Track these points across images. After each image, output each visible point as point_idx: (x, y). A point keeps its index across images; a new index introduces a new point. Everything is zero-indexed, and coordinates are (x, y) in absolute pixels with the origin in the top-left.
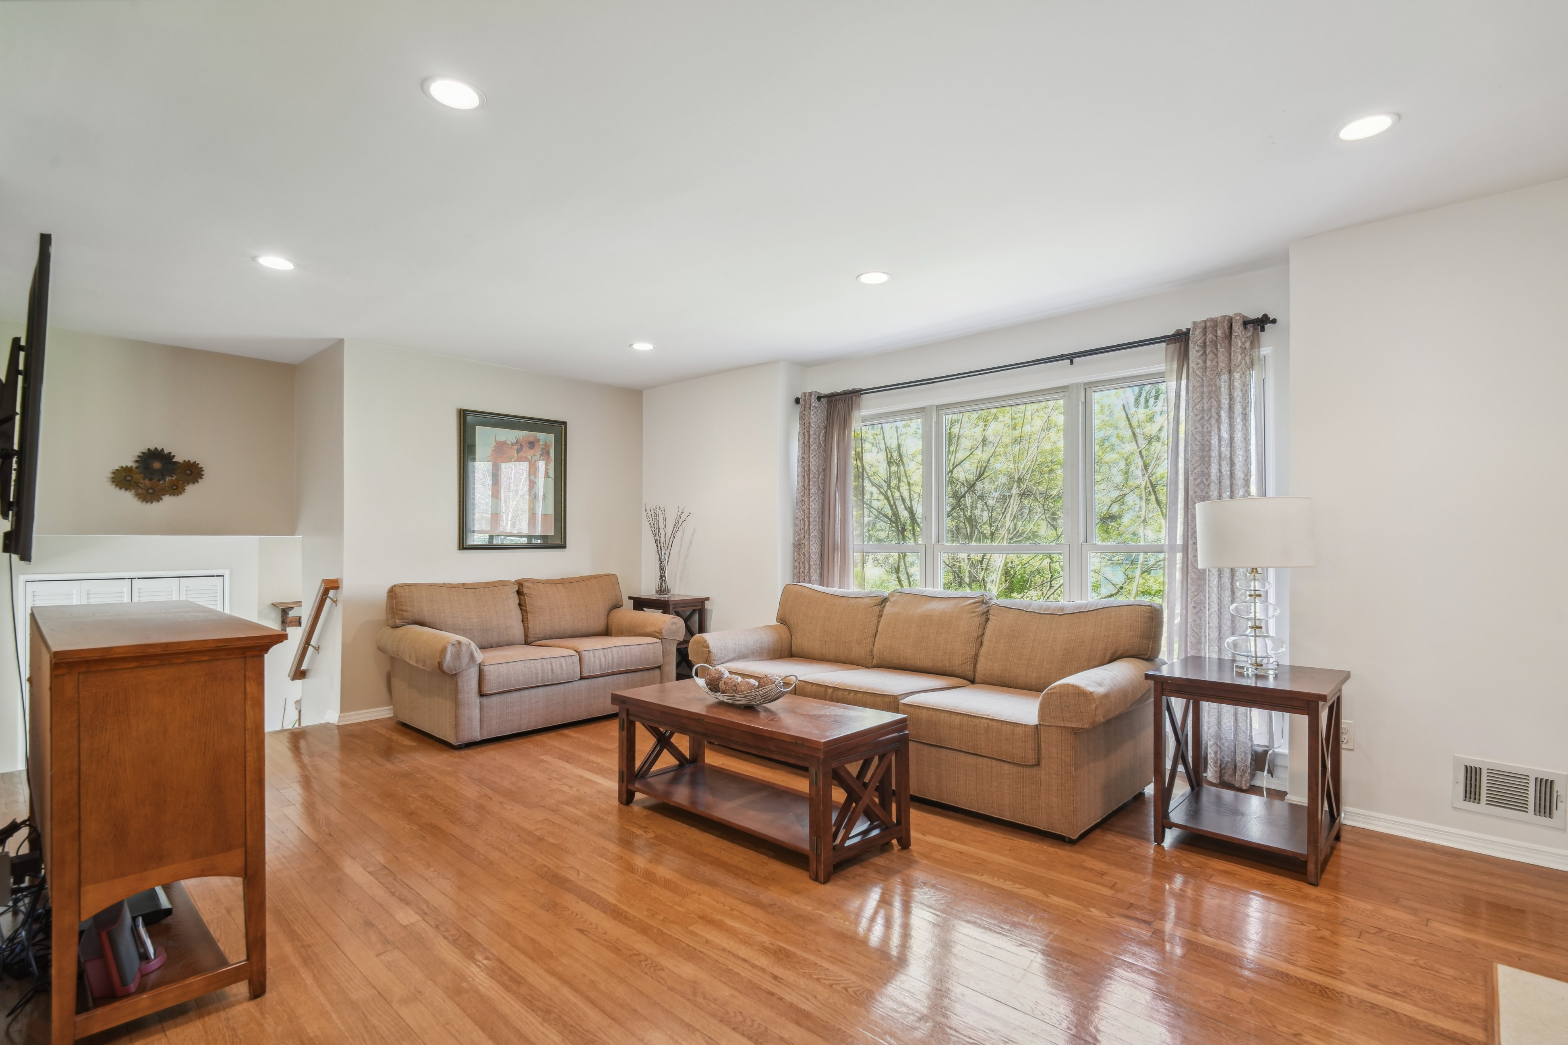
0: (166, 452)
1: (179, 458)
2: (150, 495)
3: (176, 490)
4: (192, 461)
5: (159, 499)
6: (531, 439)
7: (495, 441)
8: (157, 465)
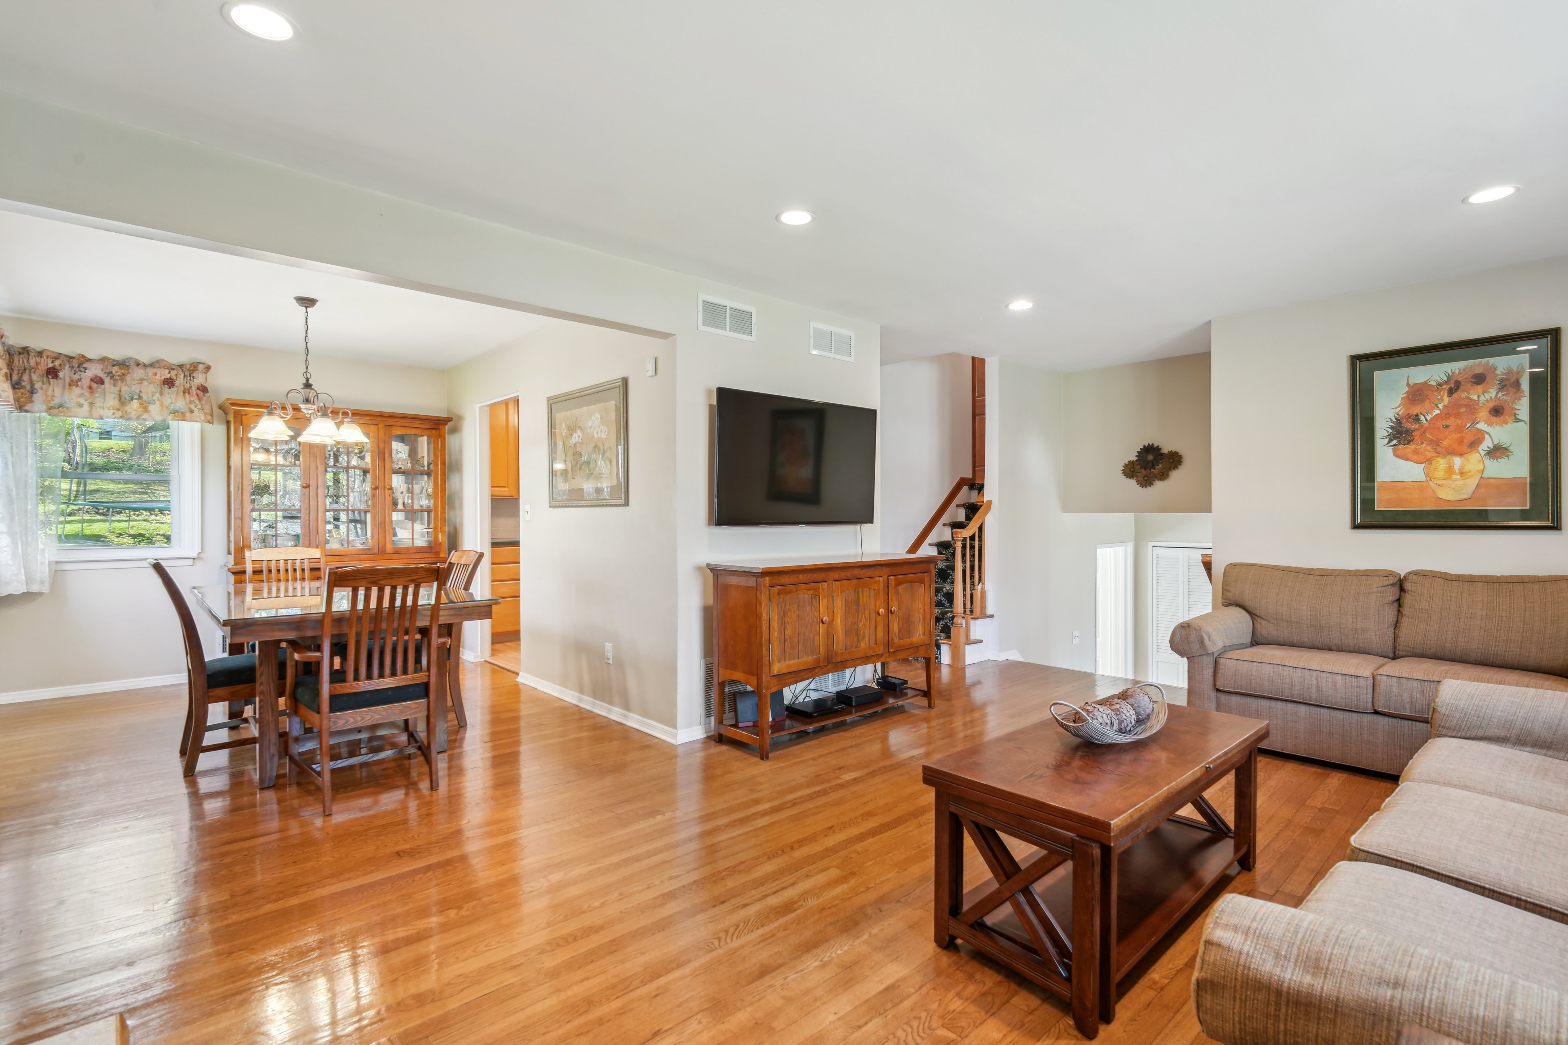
0: (1155, 446)
1: (1165, 450)
2: (1146, 482)
3: (1163, 476)
4: (1173, 451)
5: (1151, 484)
6: (1479, 371)
7: (1408, 385)
8: (1150, 457)
